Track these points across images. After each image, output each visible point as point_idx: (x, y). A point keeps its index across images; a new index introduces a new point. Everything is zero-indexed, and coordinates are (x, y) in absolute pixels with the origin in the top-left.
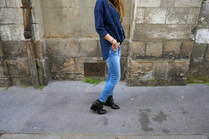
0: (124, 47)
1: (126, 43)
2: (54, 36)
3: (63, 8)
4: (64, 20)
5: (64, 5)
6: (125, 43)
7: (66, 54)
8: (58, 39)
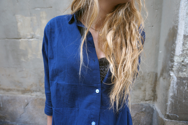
0: (142, 117)
1: (147, 111)
2: (6, 88)
3: (20, 38)
4: (23, 59)
5: (23, 32)
6: (145, 110)
7: (28, 120)
8: (14, 93)
